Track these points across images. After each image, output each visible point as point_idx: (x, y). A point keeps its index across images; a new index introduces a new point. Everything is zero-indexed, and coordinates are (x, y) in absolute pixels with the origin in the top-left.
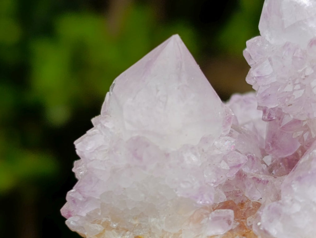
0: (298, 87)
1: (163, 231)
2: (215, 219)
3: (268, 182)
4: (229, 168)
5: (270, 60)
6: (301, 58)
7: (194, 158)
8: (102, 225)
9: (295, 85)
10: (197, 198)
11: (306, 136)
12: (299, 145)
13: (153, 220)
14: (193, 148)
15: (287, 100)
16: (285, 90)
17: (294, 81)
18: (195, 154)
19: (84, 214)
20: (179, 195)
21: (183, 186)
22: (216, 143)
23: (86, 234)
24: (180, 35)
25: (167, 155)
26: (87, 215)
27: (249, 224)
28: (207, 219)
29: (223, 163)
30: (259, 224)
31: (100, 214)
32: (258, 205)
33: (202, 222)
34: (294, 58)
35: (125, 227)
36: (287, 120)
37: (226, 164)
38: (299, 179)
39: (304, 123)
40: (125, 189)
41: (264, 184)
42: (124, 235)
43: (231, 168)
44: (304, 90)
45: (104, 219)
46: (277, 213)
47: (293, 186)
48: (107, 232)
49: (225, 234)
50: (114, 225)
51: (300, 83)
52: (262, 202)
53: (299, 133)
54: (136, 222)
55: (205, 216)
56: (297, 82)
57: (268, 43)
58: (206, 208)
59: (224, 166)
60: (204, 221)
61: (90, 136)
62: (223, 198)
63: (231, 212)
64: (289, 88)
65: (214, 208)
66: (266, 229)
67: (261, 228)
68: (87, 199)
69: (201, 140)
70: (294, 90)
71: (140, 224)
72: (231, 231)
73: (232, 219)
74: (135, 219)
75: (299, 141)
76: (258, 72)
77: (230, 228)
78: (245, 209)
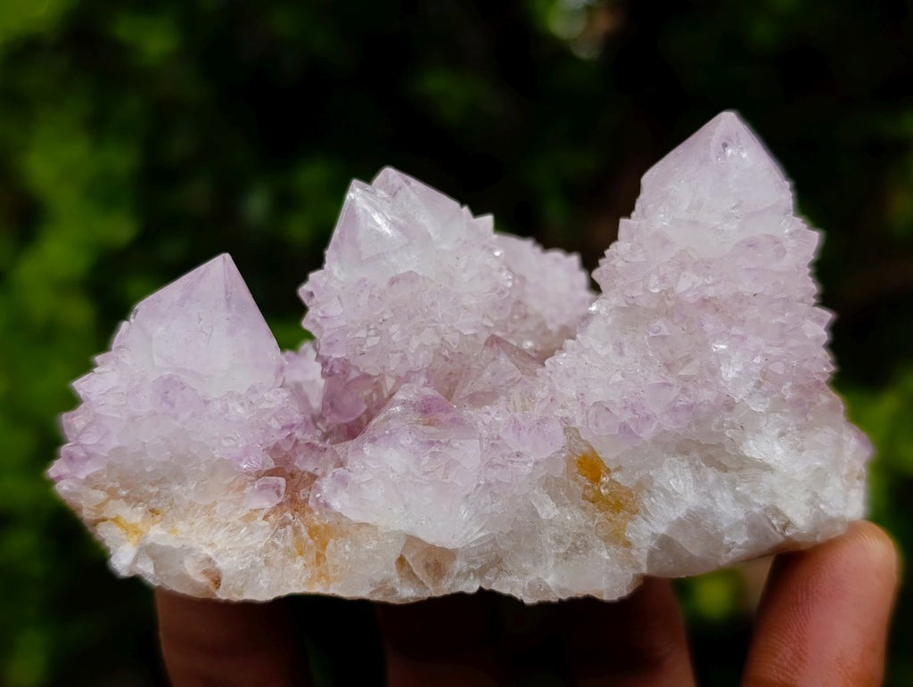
0: (372, 332)
1: (190, 502)
2: (262, 488)
3: (325, 449)
4: (280, 428)
5: (339, 299)
6: (379, 298)
7: (240, 410)
8: (106, 491)
9: (369, 330)
10: (241, 460)
11: (375, 397)
12: (364, 407)
13: (177, 487)
14: (240, 396)
15: (358, 348)
16: (357, 335)
17: (368, 326)
18: (242, 405)
19: (82, 476)
20: (217, 456)
21: (225, 443)
22: (266, 395)
23: (82, 502)
24: (231, 254)
25: (207, 402)
26: (88, 478)
27: (302, 498)
28: (251, 487)
29: (273, 421)
30: (318, 495)
31: (105, 476)
32: (314, 477)
33: (245, 491)
34: (371, 296)
35: (138, 496)
36: (354, 374)
37: (277, 423)
38: (373, 440)
39: (375, 380)
40: (144, 443)
41: (321, 451)
42: (135, 506)
43: (283, 428)
44: (379, 338)
45: (110, 485)
46: (343, 482)
47: (365, 449)
48: (112, 502)
49: (273, 508)
50: (124, 493)
51: (375, 328)
52: (318, 473)
53: (366, 393)
54: (154, 490)
55: (249, 483)
56: (371, 327)
57: (336, 278)
58: (249, 474)
59: (276, 425)
60: (247, 490)
61: (100, 373)
62: (272, 465)
63: (282, 481)
64: (362, 334)
65: (259, 475)
66: (328, 501)
67: (322, 501)
68: (89, 456)
69: (249, 389)
70: (368, 336)
71: (158, 493)
72: (280, 505)
73: (283, 490)
74: (153, 485)
75: (366, 401)
76: (323, 312)
77: (279, 501)
78: (298, 480)
